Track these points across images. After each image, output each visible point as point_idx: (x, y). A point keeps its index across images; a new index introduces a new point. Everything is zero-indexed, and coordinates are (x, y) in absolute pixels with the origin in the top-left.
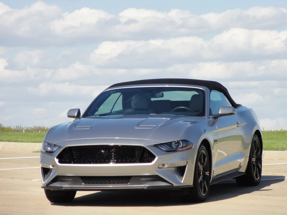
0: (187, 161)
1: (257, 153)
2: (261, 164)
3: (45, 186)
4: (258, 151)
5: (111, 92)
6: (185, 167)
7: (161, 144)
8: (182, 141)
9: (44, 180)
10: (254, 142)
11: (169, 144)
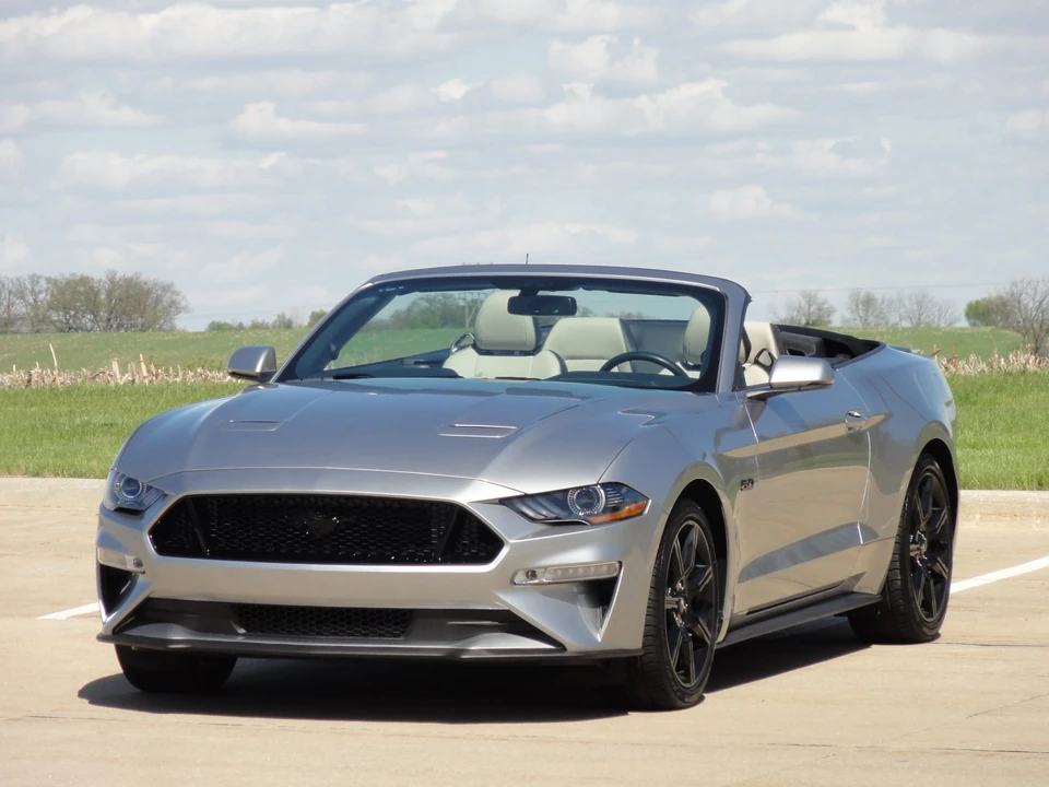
0: (620, 563)
1: (930, 523)
2: (949, 563)
3: (110, 633)
4: (936, 515)
5: (388, 290)
6: (613, 581)
7: (526, 496)
8: (604, 486)
9: (109, 610)
10: (918, 484)
11: (557, 498)
